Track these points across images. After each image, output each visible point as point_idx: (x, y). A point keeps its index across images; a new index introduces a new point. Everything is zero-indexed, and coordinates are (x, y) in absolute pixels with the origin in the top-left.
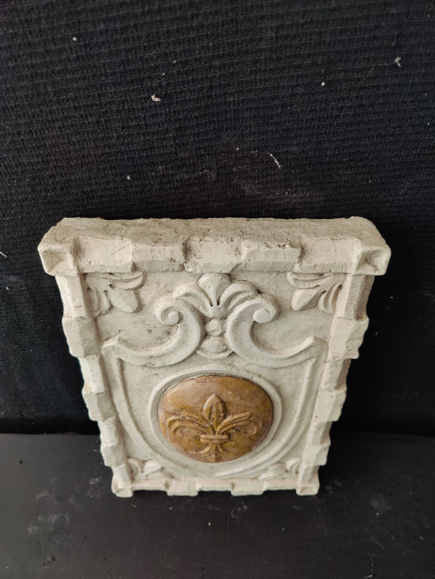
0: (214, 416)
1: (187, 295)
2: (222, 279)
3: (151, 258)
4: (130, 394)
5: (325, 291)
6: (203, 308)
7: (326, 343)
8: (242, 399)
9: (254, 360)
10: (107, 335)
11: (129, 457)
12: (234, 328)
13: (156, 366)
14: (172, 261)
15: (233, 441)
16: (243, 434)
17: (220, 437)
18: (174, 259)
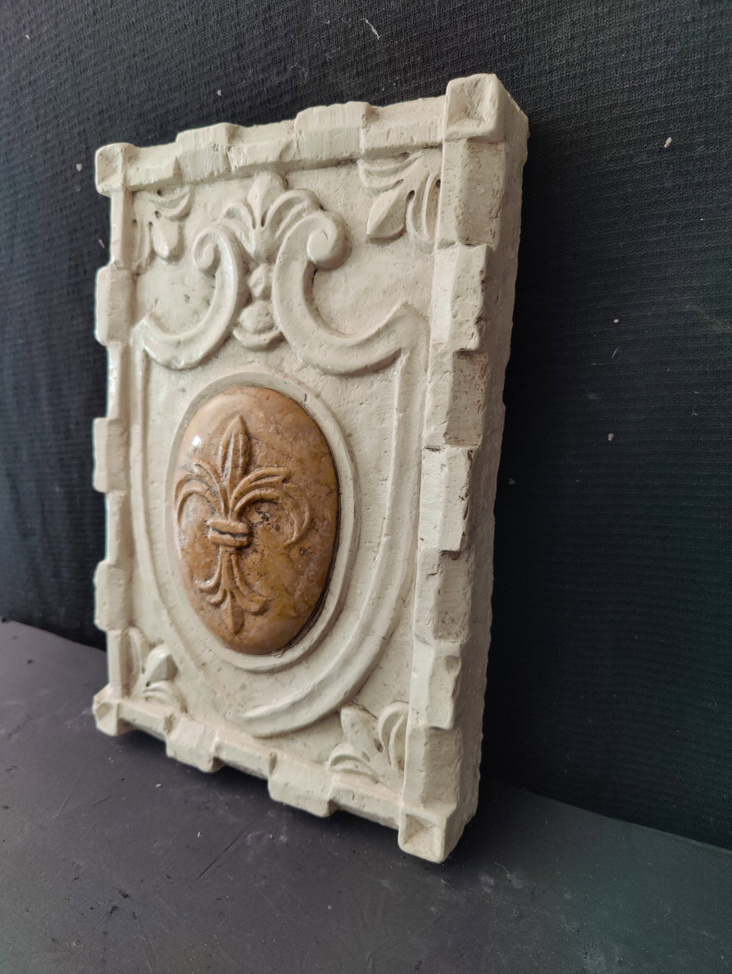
1: (230, 214)
2: (271, 180)
5: (413, 193)
6: (246, 236)
7: (425, 319)
8: (278, 433)
9: (306, 347)
11: (131, 623)
12: (281, 273)
13: (182, 365)
14: (215, 149)
15: (256, 551)
16: (273, 531)
17: (233, 524)
18: (216, 146)
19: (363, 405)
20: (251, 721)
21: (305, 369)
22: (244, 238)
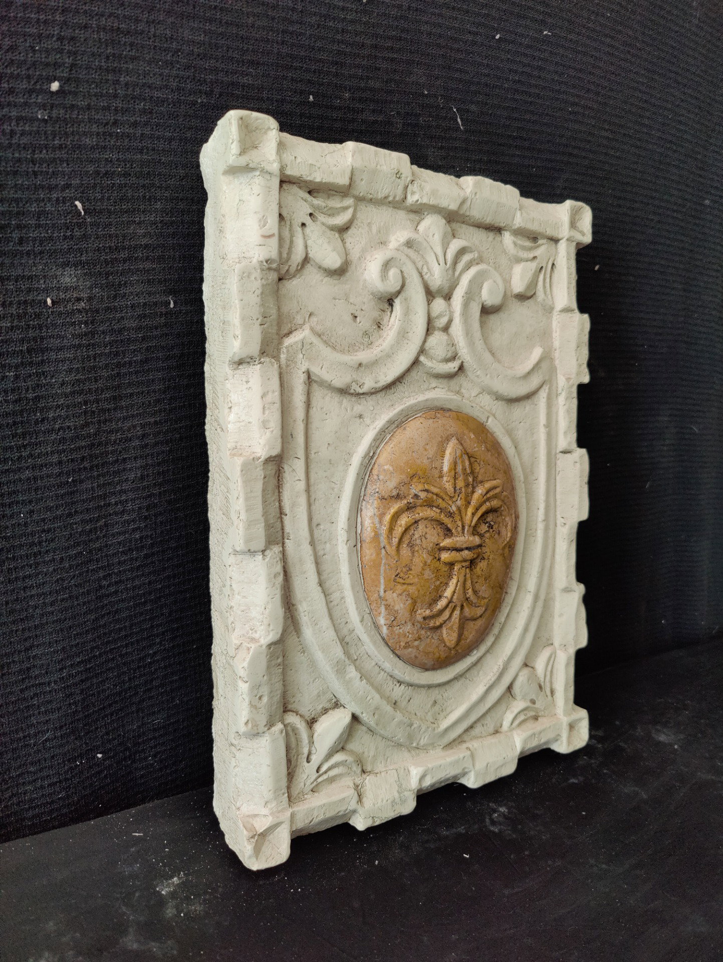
0: (460, 483)
1: (409, 244)
3: (375, 164)
4: (313, 476)
5: (542, 267)
6: (428, 269)
7: (552, 360)
8: (488, 450)
9: (488, 376)
10: (289, 325)
11: (286, 710)
12: (464, 310)
13: (365, 389)
14: (398, 176)
15: (484, 559)
16: (496, 536)
17: (471, 538)
18: (400, 173)
19: (522, 424)
20: (447, 730)
21: (481, 395)
22: (425, 270)
